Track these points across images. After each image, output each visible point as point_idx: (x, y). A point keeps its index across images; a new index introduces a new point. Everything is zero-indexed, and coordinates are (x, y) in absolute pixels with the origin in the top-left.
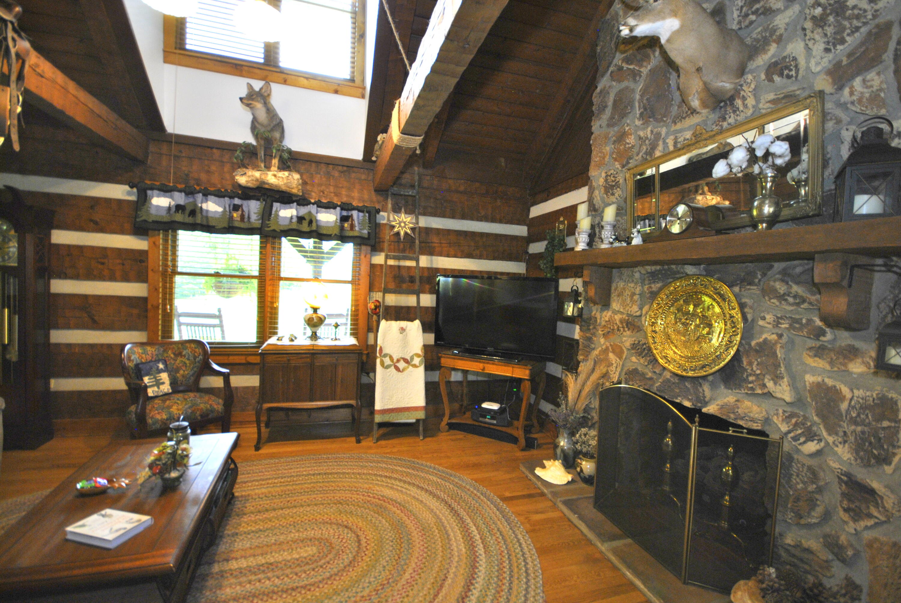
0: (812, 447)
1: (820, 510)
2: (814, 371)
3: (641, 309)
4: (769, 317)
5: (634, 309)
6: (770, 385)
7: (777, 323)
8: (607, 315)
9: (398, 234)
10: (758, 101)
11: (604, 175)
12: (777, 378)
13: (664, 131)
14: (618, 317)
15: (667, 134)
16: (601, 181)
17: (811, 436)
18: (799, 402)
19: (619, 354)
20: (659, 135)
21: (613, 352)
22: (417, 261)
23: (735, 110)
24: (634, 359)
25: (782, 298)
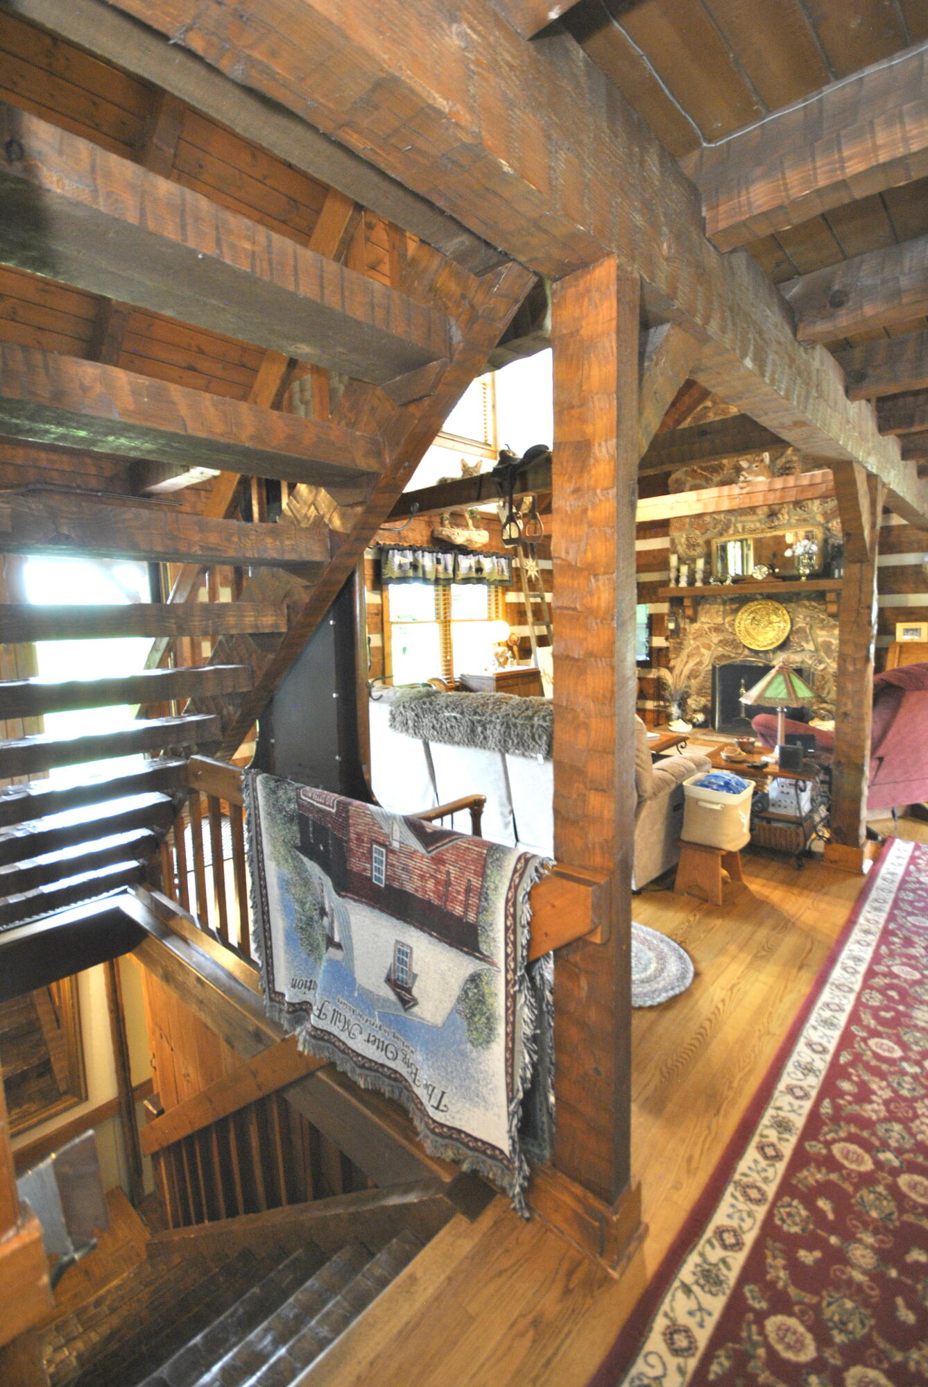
0: (822, 667)
1: (826, 690)
2: (821, 636)
3: (724, 619)
4: (801, 616)
5: (719, 620)
6: (805, 645)
7: (805, 619)
8: (696, 626)
9: (531, 577)
10: (790, 518)
11: (684, 536)
12: (807, 642)
13: (733, 519)
14: (706, 626)
15: (736, 522)
16: (683, 540)
17: (821, 662)
18: (817, 650)
19: (708, 647)
20: (730, 521)
21: (704, 648)
22: (543, 598)
23: (778, 519)
24: (720, 649)
25: (807, 607)
